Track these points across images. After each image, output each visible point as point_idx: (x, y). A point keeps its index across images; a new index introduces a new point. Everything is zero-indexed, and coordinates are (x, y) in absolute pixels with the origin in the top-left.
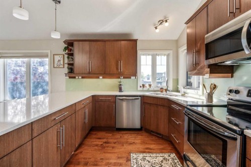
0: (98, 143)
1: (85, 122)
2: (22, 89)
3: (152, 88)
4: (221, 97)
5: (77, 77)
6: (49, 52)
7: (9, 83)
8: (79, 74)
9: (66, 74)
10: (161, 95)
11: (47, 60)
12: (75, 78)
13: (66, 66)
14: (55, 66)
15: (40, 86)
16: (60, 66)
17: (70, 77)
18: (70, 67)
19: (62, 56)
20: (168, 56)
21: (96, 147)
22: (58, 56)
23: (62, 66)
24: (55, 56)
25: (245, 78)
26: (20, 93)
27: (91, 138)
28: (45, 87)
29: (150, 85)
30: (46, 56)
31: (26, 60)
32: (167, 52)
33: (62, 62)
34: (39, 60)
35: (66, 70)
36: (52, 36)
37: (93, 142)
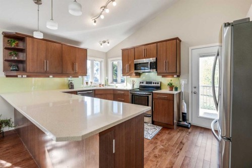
3: (93, 85)
4: (137, 86)
5: (19, 76)
10: (102, 88)
12: (16, 77)
17: (7, 76)
20: (101, 62)
25: (144, 78)
29: (91, 82)
32: (100, 60)
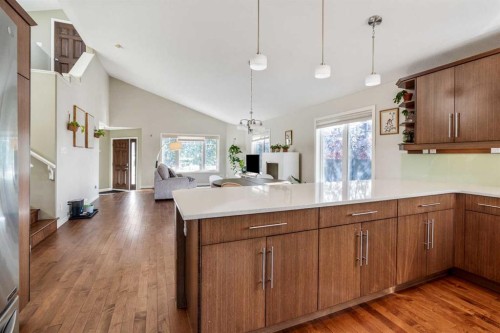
0: (458, 307)
1: (425, 246)
2: (338, 170)
5: (425, 151)
6: (373, 108)
7: (324, 161)
8: (429, 145)
9: (400, 145)
11: (370, 122)
12: (420, 152)
13: (403, 129)
14: (384, 131)
15: (359, 167)
16: (392, 131)
17: (410, 152)
18: (409, 129)
19: (396, 111)
21: (449, 312)
22: (388, 113)
23: (395, 131)
24: (383, 114)
26: (335, 177)
27: (444, 289)
28: (367, 170)
30: (369, 116)
31: (342, 127)
33: (394, 123)
34: (360, 124)
35: (401, 138)
36: (367, 85)
37: (447, 298)
